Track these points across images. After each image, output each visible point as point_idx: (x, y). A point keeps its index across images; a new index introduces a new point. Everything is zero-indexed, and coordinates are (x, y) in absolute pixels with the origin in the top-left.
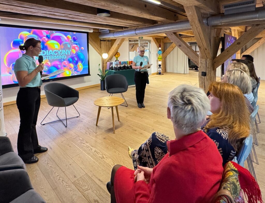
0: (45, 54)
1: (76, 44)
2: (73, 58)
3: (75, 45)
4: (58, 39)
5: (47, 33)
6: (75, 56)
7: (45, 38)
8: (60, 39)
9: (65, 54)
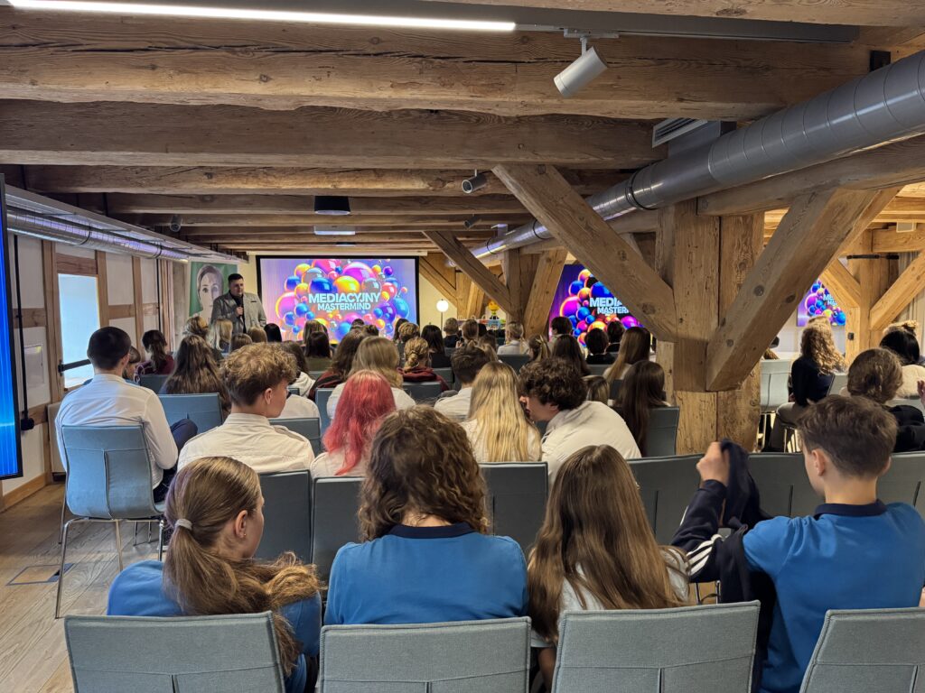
0: (333, 300)
1: (391, 282)
2: (384, 309)
3: (390, 284)
4: (356, 273)
5: (337, 264)
6: (388, 304)
7: (334, 272)
8: (360, 273)
9: (369, 302)
